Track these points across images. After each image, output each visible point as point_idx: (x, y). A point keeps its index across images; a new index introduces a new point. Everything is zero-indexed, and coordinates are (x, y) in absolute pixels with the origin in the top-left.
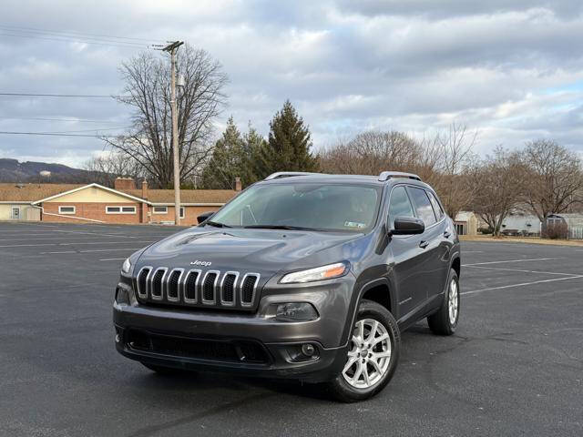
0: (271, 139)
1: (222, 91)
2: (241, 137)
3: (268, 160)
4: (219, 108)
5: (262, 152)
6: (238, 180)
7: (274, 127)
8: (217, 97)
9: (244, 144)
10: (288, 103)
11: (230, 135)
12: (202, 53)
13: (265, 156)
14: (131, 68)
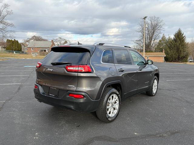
0: (174, 39)
1: (163, 27)
2: (166, 38)
3: (173, 45)
4: (162, 31)
5: (171, 42)
6: (164, 50)
7: (175, 36)
8: (162, 29)
9: (167, 40)
10: (180, 29)
11: (163, 38)
12: (158, 18)
13: (172, 43)
14: (140, 24)
